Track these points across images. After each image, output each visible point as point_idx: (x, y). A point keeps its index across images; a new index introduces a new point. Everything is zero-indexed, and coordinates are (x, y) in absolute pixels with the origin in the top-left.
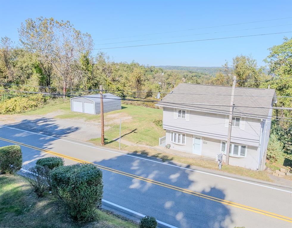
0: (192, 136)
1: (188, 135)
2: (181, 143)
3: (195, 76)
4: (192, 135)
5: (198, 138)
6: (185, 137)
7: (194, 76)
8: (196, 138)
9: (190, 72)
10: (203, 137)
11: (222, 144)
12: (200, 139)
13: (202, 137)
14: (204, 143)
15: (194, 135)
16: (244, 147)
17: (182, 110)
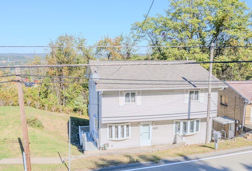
1: (133, 124)
2: (125, 137)
4: (139, 123)
5: (146, 124)
6: (130, 128)
8: (144, 125)
10: (153, 121)
11: (175, 124)
13: (151, 123)
14: (154, 129)
15: (141, 122)
16: (198, 121)
17: (130, 93)
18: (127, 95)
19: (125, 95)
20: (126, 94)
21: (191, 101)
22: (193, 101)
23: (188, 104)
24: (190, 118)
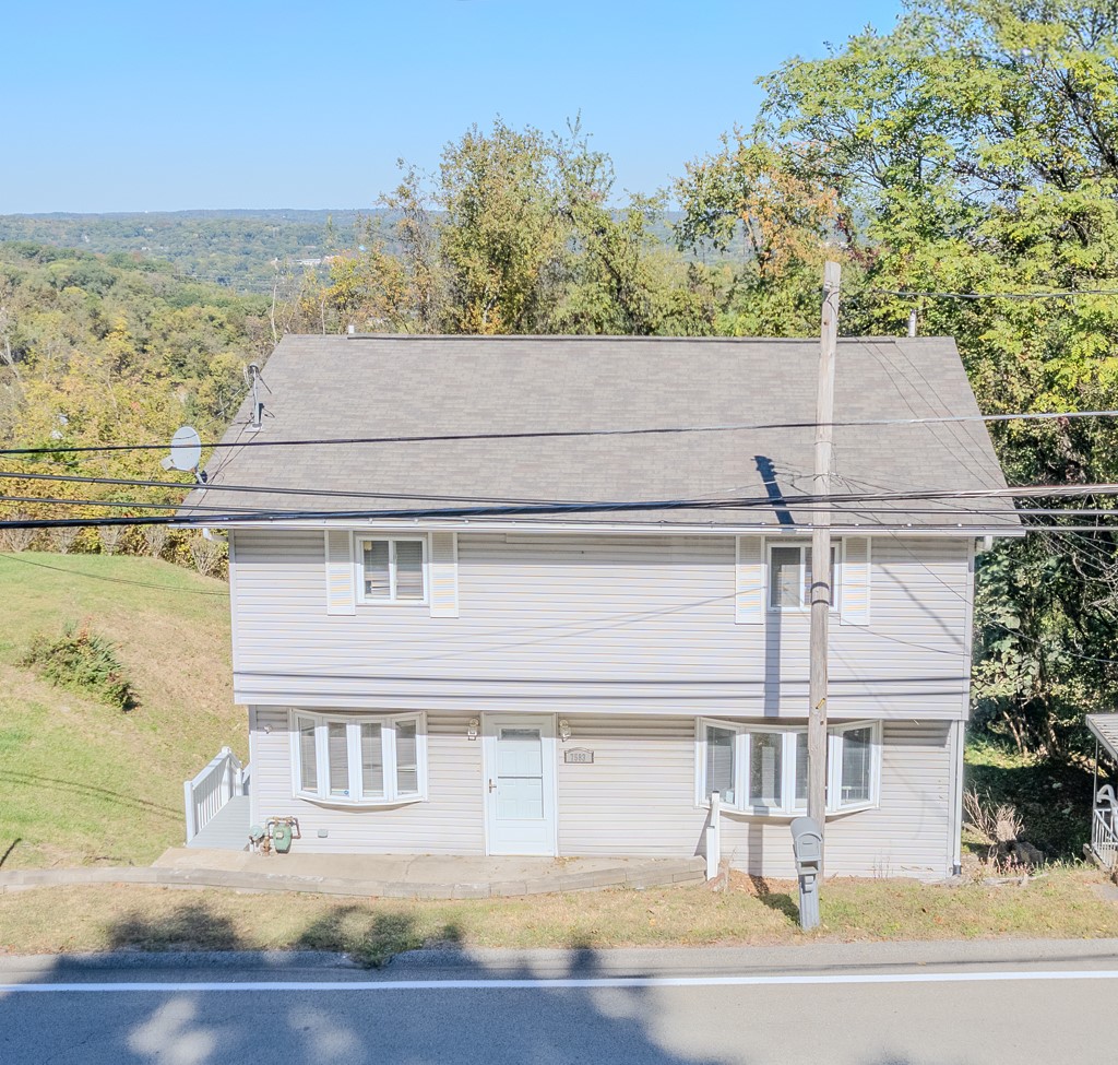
0: (469, 723)
1: (440, 724)
2: (390, 792)
3: (70, 282)
4: (477, 716)
5: (518, 731)
6: (421, 741)
7: (62, 278)
8: (506, 734)
9: (31, 254)
10: (560, 717)
11: (705, 743)
12: (535, 735)
13: (551, 723)
14: (569, 757)
15: (489, 713)
16: (858, 738)
17: (391, 540)
18: (375, 553)
19: (360, 555)
20: (370, 549)
21: (784, 609)
22: (795, 609)
23: (764, 628)
24: (783, 714)
